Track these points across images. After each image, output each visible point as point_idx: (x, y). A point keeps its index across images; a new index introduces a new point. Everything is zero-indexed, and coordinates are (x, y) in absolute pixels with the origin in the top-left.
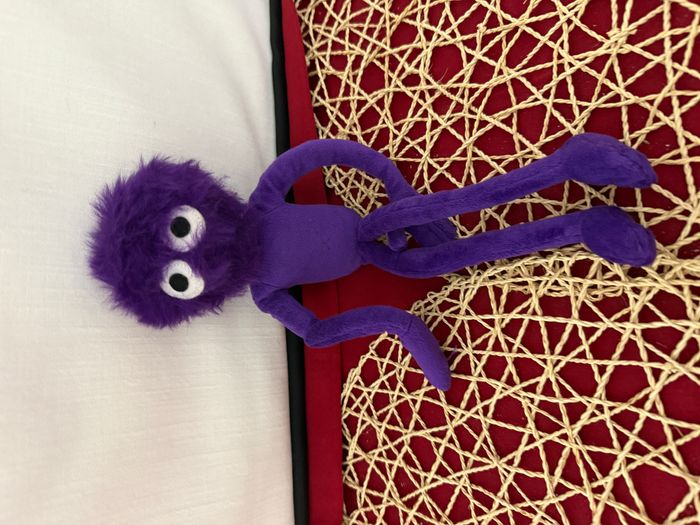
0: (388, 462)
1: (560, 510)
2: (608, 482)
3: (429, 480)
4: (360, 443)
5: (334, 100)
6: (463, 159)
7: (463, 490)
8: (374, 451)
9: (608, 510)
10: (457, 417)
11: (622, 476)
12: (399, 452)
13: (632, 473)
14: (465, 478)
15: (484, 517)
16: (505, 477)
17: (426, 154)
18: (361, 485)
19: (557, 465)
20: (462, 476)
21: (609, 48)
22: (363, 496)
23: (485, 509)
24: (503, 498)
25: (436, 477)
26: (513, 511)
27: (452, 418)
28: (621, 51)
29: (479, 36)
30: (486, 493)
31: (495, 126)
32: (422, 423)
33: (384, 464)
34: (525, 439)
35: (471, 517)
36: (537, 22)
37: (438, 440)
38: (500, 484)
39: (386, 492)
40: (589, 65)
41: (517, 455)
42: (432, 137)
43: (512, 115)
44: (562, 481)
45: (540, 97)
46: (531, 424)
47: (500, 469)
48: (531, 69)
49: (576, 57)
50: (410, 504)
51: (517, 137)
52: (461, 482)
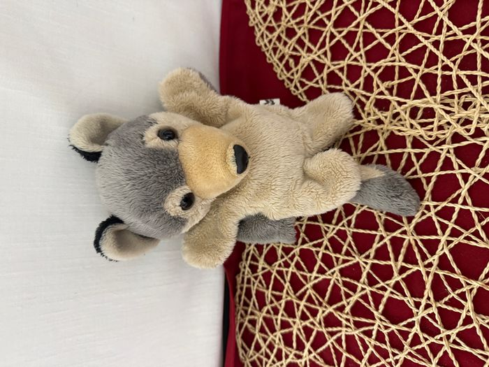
0: (285, 270)
1: (403, 285)
2: (435, 259)
3: (313, 278)
4: (266, 260)
6: (356, 30)
7: (336, 282)
8: (275, 263)
9: (436, 276)
10: (330, 231)
11: (445, 253)
12: (292, 261)
13: (451, 250)
14: (337, 273)
15: (351, 299)
16: (364, 268)
17: (330, 24)
18: (268, 288)
19: (400, 253)
20: (335, 272)
23: (351, 293)
24: (364, 283)
25: (317, 275)
26: (371, 292)
27: (326, 232)
30: (352, 281)
31: (384, 7)
32: (306, 239)
33: (282, 271)
34: (377, 239)
35: (342, 300)
37: (318, 249)
38: (362, 273)
39: (285, 291)
41: (372, 252)
42: (336, 12)
44: (404, 264)
46: (381, 228)
47: (361, 263)
50: (300, 298)
51: (398, 16)
52: (334, 276)
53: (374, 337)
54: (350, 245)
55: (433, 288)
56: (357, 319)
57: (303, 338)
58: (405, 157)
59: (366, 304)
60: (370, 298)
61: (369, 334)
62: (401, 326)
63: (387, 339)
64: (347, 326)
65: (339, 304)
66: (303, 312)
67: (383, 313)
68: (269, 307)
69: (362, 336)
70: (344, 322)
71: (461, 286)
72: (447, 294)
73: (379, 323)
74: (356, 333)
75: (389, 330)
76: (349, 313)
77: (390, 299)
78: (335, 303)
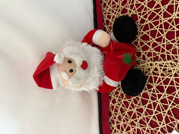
0: (118, 106)
1: (156, 117)
2: (167, 111)
3: (127, 110)
4: (112, 102)
5: (108, 26)
7: (135, 112)
8: (115, 104)
9: (167, 116)
11: (170, 110)
12: (121, 104)
13: (172, 109)
15: (139, 118)
18: (113, 111)
19: (155, 107)
20: (135, 109)
21: (173, 17)
22: (113, 113)
23: (140, 116)
24: (144, 114)
25: (129, 109)
26: (146, 117)
28: (175, 18)
29: (142, 12)
30: (140, 113)
31: (145, 34)
32: (126, 98)
34: (149, 102)
36: (156, 10)
37: (130, 102)
38: (143, 111)
39: (118, 112)
40: (168, 21)
41: (147, 105)
43: (149, 32)
44: (157, 111)
45: (156, 28)
46: (150, 98)
47: (143, 108)
48: (154, 21)
49: (165, 19)
50: (123, 115)
51: (150, 37)
52: (135, 111)
53: (146, 130)
54: (140, 102)
55: (165, 119)
56: (141, 124)
57: (123, 127)
58: (158, 78)
59: (144, 121)
60: (145, 119)
61: (144, 129)
62: (155, 129)
63: (150, 132)
64: (137, 126)
65: (136, 119)
66: (124, 120)
67: (149, 124)
68: (113, 116)
69: (142, 129)
70: (137, 125)
71: (174, 120)
72: (170, 122)
73: (148, 127)
74: (141, 128)
75: (151, 130)
76: (139, 122)
77: (152, 120)
78: (134, 118)
